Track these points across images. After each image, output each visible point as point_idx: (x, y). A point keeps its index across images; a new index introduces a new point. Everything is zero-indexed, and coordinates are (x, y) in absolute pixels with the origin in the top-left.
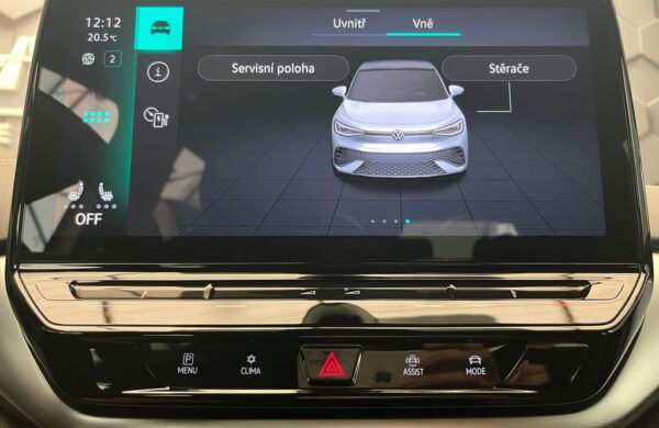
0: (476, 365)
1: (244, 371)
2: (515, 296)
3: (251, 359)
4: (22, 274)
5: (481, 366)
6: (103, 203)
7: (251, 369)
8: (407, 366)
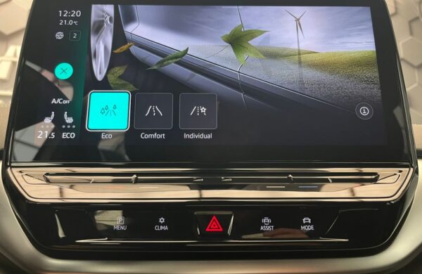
0: (307, 224)
1: (157, 228)
2: (331, 181)
3: (162, 220)
4: (13, 169)
5: (311, 224)
6: (67, 124)
7: (161, 227)
8: (263, 224)
